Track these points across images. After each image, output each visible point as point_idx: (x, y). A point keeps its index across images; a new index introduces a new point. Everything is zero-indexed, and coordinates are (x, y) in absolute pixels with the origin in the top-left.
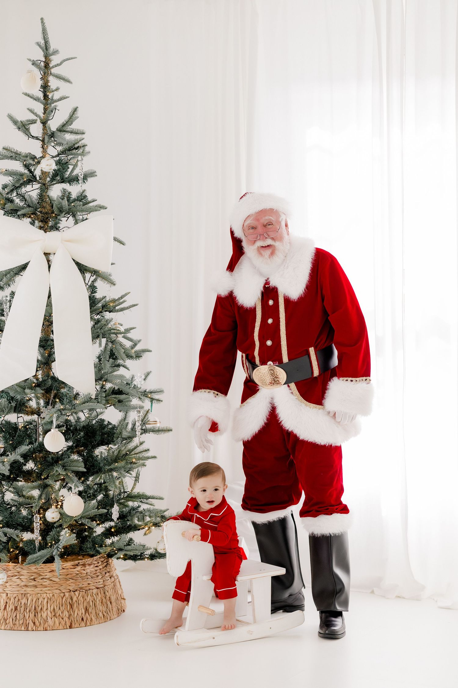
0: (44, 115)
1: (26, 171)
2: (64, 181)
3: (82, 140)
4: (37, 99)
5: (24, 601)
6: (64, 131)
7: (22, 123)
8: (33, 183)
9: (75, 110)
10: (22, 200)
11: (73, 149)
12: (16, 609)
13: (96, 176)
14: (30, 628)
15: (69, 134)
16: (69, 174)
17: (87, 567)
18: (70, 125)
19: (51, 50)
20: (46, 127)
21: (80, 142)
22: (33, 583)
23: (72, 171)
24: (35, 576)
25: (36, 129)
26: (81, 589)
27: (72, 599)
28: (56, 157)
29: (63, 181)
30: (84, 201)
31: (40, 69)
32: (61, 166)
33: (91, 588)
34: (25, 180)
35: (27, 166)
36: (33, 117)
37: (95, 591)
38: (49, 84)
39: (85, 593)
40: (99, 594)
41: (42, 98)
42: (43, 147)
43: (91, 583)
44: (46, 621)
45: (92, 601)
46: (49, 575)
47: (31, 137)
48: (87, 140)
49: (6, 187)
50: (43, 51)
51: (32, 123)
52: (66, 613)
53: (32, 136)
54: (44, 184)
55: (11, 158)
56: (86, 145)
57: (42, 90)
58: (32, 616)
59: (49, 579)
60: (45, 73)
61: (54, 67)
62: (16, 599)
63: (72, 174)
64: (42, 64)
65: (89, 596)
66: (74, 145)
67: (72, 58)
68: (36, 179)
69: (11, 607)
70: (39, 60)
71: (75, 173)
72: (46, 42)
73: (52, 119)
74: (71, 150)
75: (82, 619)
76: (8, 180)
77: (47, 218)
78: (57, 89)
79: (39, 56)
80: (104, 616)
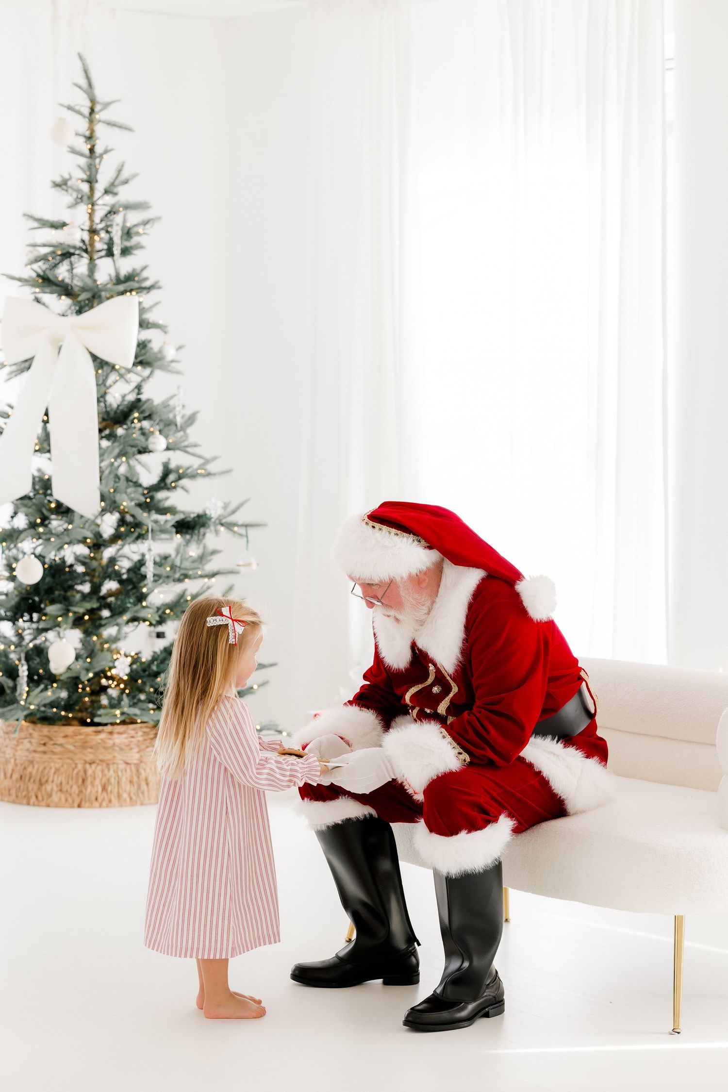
5: (30, 769)
9: (123, 165)
12: (21, 777)
14: (31, 802)
17: (116, 736)
22: (43, 748)
24: (46, 740)
27: (85, 771)
31: (85, 117)
37: (122, 766)
40: (128, 771)
44: (50, 795)
45: (115, 779)
46: (61, 741)
50: (88, 95)
52: (75, 789)
58: (36, 787)
59: (61, 745)
62: (23, 767)
69: (16, 776)
70: (83, 107)
75: (96, 799)
80: (131, 799)
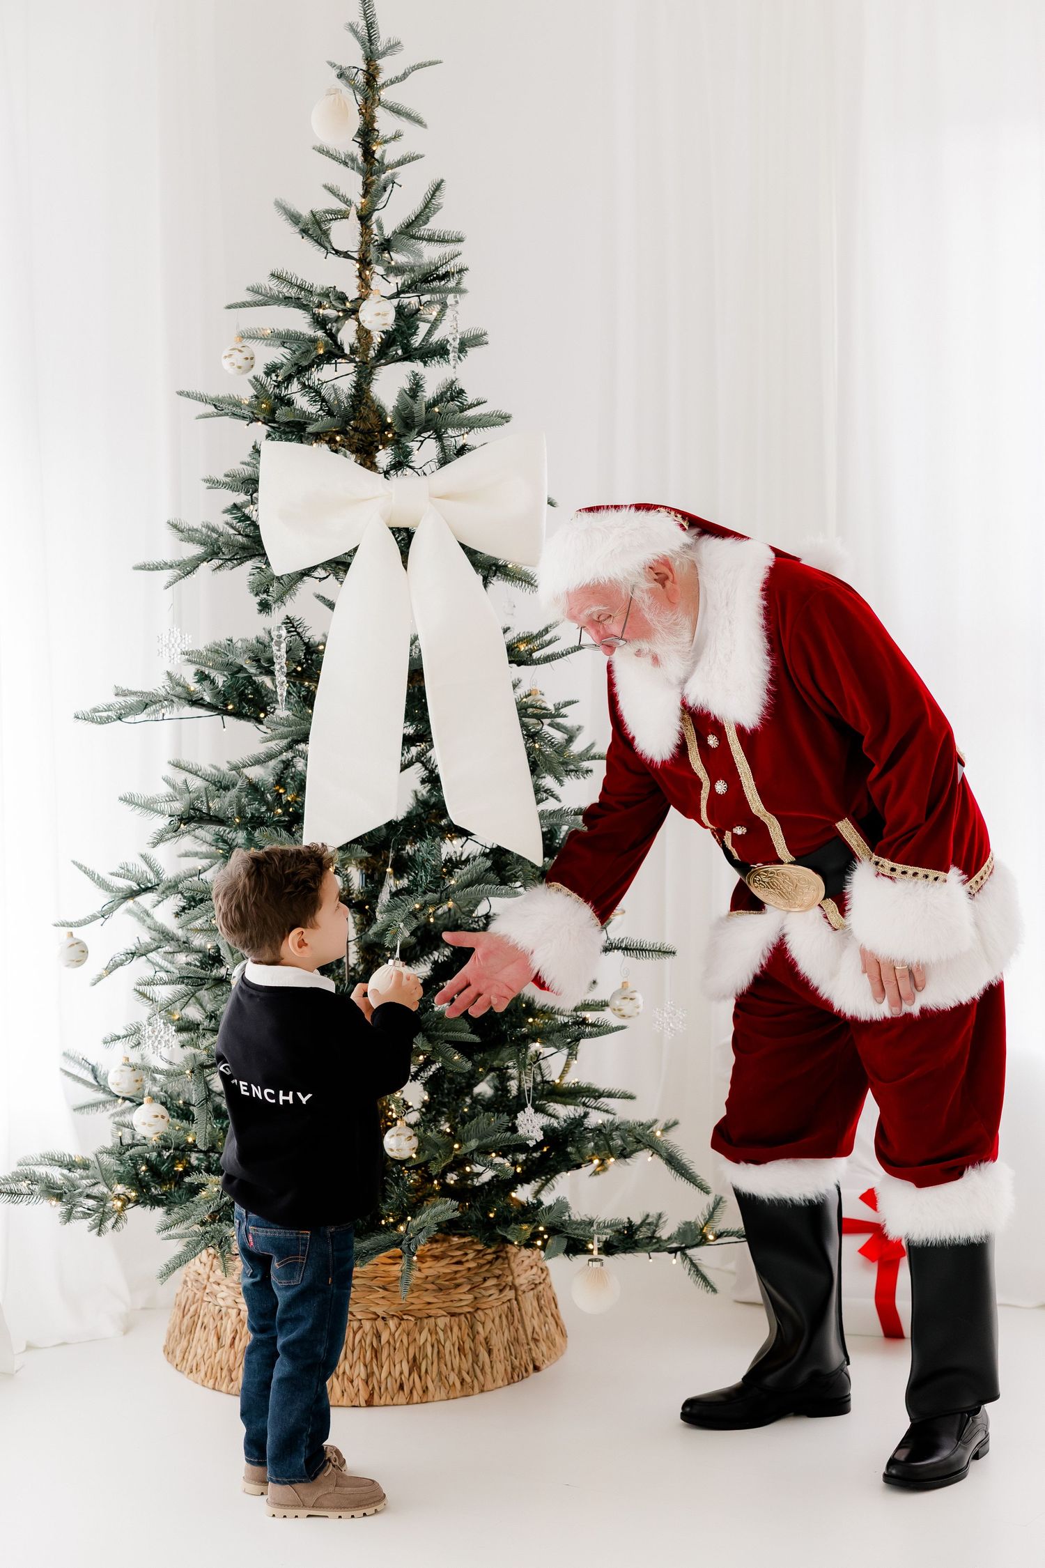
0: (363, 200)
1: (320, 334)
2: (411, 355)
3: (456, 256)
4: (347, 161)
6: (413, 237)
7: (314, 216)
8: (338, 361)
9: (438, 187)
10: (315, 401)
11: (434, 279)
13: (487, 343)
15: (425, 242)
16: (423, 341)
18: (426, 224)
19: (381, 45)
20: (368, 227)
21: (452, 263)
23: (430, 333)
25: (346, 234)
26: (405, 1314)
27: (378, 1336)
28: (390, 298)
29: (409, 355)
30: (459, 404)
31: (355, 88)
32: (404, 321)
33: (432, 1312)
34: (321, 352)
35: (320, 322)
36: (338, 205)
38: (376, 126)
39: (416, 1323)
40: (456, 1329)
41: (360, 159)
42: (360, 276)
43: (435, 1300)
45: (433, 1346)
47: (334, 252)
48: (467, 256)
49: (274, 372)
50: (363, 44)
51: (336, 219)
53: (333, 249)
54: (365, 363)
55: (287, 301)
56: (467, 269)
57: (359, 140)
60: (366, 100)
61: (386, 86)
63: (431, 340)
64: (361, 78)
65: (425, 1332)
66: (437, 269)
67: (431, 64)
68: (343, 350)
70: (354, 67)
71: (436, 338)
72: (370, 26)
73: (384, 207)
74: (429, 282)
75: (401, 1387)
76: (278, 354)
77: (372, 443)
78: (397, 136)
79: (355, 58)
80: (463, 1382)
